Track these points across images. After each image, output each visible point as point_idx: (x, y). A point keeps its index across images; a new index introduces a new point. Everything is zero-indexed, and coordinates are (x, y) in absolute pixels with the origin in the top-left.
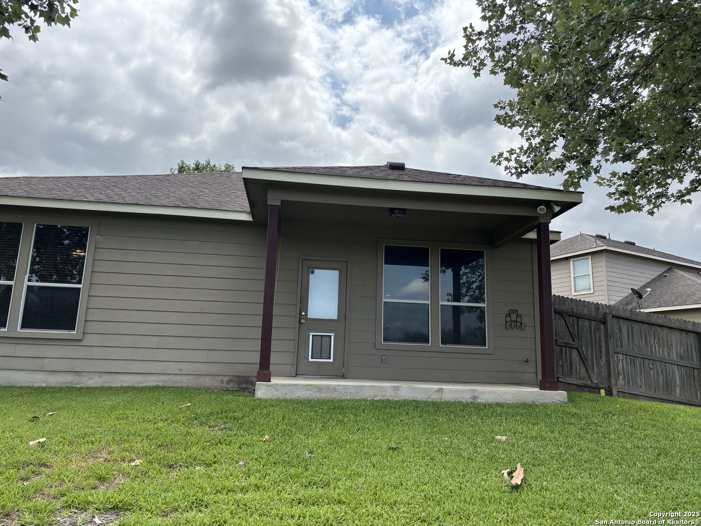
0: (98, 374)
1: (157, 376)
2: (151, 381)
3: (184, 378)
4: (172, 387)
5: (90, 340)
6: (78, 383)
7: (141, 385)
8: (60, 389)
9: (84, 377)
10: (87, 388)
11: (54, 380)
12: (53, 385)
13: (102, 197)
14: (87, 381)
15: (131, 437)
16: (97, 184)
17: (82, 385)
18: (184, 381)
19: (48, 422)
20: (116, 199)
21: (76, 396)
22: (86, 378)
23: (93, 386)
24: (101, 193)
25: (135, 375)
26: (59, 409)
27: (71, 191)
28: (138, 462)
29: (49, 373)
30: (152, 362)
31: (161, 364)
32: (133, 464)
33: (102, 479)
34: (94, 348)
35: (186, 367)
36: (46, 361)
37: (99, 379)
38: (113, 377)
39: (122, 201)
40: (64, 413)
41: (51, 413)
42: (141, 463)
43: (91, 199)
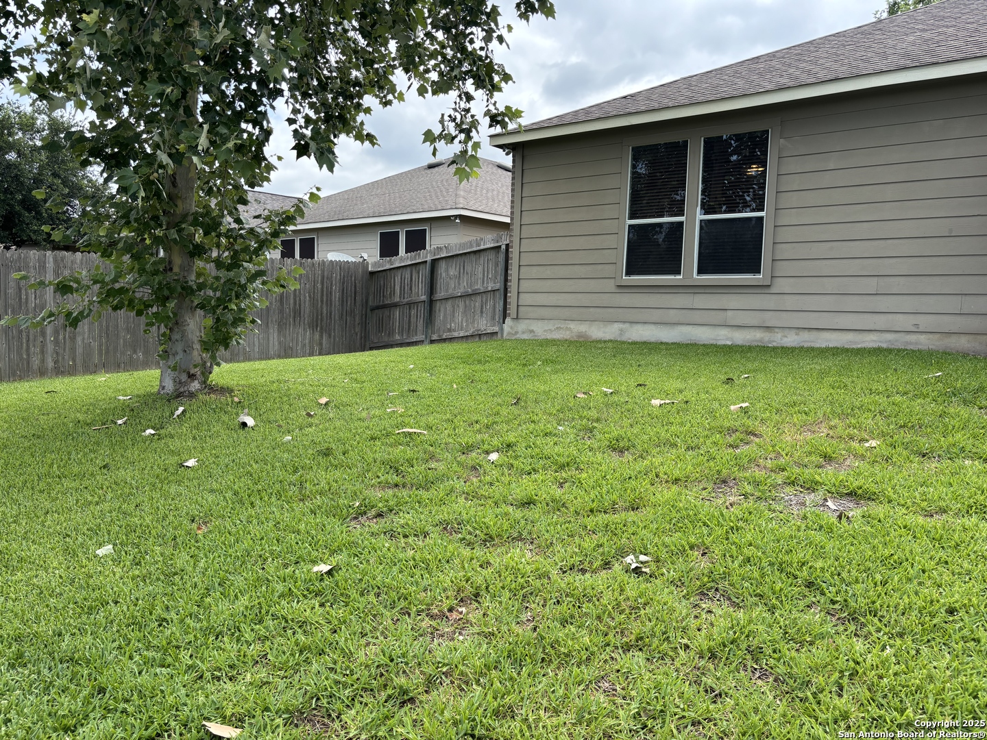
0: (795, 331)
1: (879, 334)
2: (870, 341)
3: (922, 338)
4: (904, 350)
5: (781, 285)
6: (770, 342)
7: (854, 347)
8: (750, 348)
9: (776, 334)
10: (782, 348)
11: (740, 337)
12: (739, 342)
13: (785, 81)
14: (781, 339)
15: (856, 411)
16: (774, 63)
17: (775, 344)
18: (923, 342)
19: (745, 386)
20: (805, 78)
21: (771, 356)
22: (779, 335)
23: (789, 345)
24: (782, 76)
25: (845, 332)
26: (755, 371)
27: (741, 83)
28: (873, 443)
29: (734, 328)
30: (869, 315)
31: (882, 317)
32: (867, 445)
33: (828, 458)
34: (785, 296)
35: (924, 322)
36: (730, 313)
37: (796, 337)
38: (814, 334)
39: (814, 80)
40: (761, 376)
41: (746, 376)
42: (879, 445)
43: (769, 87)
